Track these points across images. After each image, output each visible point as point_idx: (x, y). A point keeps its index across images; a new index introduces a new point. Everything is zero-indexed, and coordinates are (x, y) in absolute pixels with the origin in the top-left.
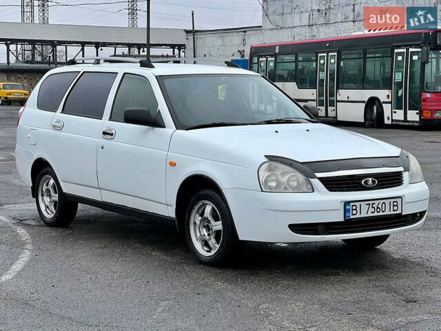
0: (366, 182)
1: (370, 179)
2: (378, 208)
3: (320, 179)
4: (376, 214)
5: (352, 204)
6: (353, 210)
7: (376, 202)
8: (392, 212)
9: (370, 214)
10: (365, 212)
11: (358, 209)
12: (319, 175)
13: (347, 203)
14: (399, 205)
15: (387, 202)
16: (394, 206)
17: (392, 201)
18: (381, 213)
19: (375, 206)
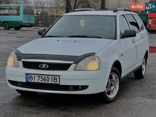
1: (44, 65)
4: (43, 82)
5: (30, 75)
6: (30, 78)
7: (44, 76)
8: (53, 82)
9: (40, 81)
11: (33, 78)
12: (23, 60)
13: (27, 74)
14: (58, 80)
15: (50, 77)
16: (54, 79)
18: (46, 82)
19: (43, 78)
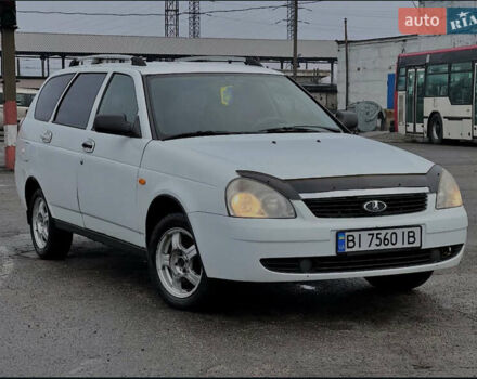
0: (370, 206)
1: (376, 202)
2: (385, 239)
3: (306, 201)
4: (382, 247)
5: (347, 234)
6: (348, 241)
7: (383, 232)
8: (406, 245)
9: (373, 247)
10: (366, 245)
11: (357, 241)
12: (304, 196)
13: (340, 233)
14: (417, 236)
15: (399, 231)
16: (409, 237)
17: (406, 230)
18: (390, 246)
19: (381, 237)
